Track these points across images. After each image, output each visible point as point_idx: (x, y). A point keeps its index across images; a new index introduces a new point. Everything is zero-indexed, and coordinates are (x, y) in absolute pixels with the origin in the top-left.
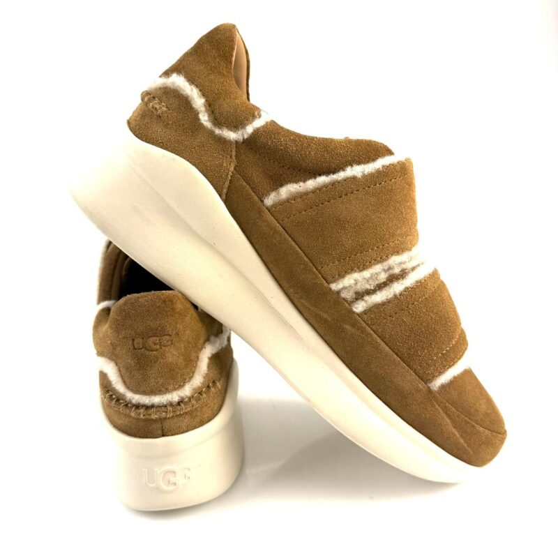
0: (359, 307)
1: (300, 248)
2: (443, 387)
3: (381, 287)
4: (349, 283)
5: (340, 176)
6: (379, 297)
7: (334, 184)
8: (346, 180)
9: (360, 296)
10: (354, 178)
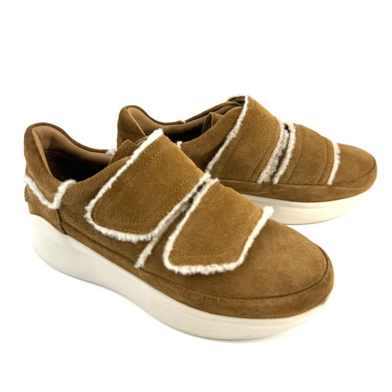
0: (276, 180)
1: (234, 180)
2: (334, 182)
3: (278, 167)
4: (264, 177)
5: (227, 142)
6: (281, 172)
7: (227, 148)
8: (231, 142)
9: (272, 177)
10: (234, 139)
